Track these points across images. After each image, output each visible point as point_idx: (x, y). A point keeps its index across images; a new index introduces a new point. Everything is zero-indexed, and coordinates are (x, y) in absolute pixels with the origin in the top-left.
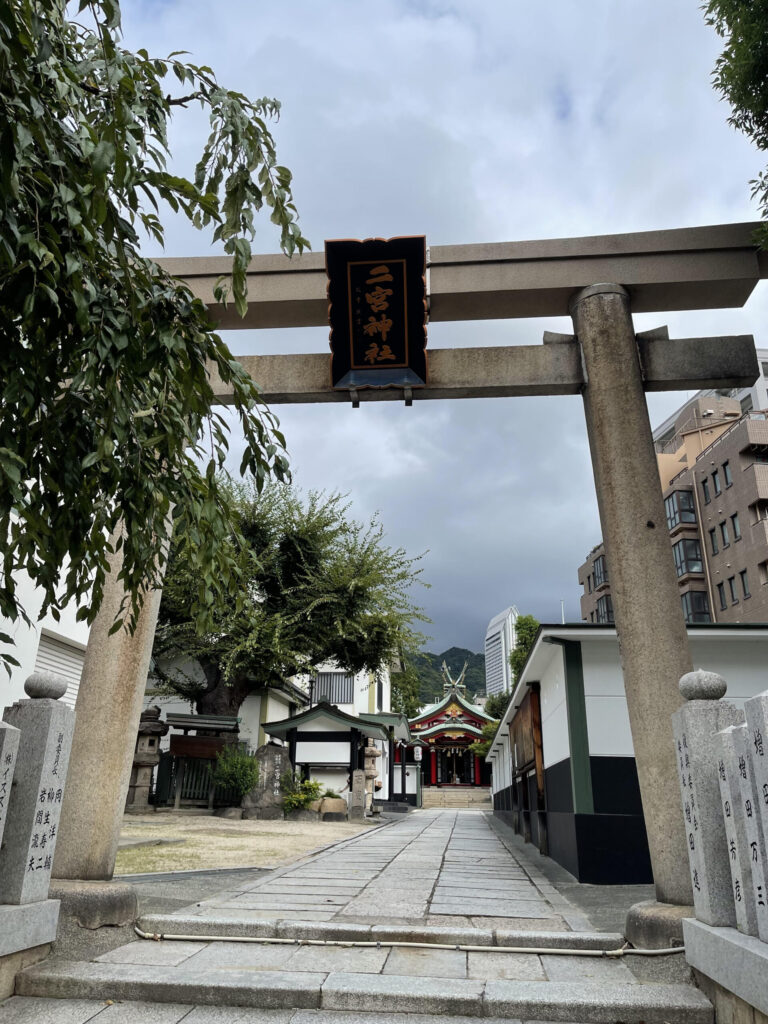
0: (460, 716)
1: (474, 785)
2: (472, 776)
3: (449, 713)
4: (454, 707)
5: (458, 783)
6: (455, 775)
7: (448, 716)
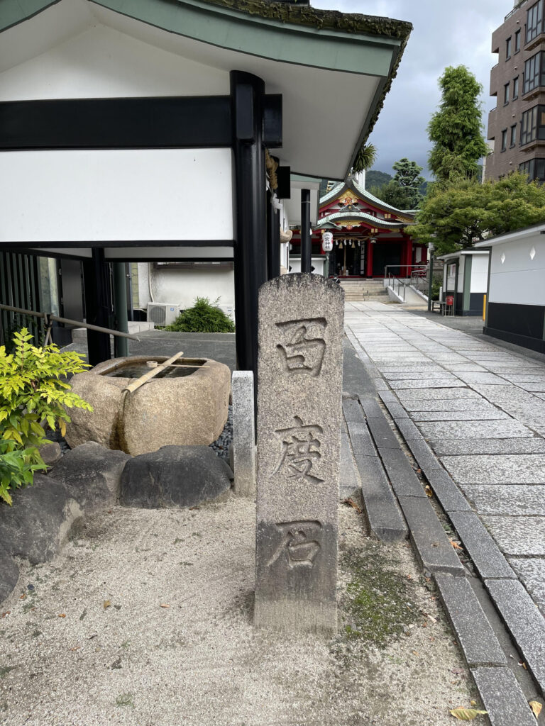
0: (355, 204)
1: (365, 276)
2: (362, 268)
3: (343, 202)
4: (348, 194)
5: (347, 275)
6: (344, 268)
7: (341, 205)
